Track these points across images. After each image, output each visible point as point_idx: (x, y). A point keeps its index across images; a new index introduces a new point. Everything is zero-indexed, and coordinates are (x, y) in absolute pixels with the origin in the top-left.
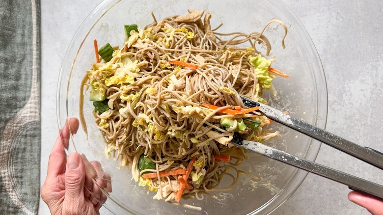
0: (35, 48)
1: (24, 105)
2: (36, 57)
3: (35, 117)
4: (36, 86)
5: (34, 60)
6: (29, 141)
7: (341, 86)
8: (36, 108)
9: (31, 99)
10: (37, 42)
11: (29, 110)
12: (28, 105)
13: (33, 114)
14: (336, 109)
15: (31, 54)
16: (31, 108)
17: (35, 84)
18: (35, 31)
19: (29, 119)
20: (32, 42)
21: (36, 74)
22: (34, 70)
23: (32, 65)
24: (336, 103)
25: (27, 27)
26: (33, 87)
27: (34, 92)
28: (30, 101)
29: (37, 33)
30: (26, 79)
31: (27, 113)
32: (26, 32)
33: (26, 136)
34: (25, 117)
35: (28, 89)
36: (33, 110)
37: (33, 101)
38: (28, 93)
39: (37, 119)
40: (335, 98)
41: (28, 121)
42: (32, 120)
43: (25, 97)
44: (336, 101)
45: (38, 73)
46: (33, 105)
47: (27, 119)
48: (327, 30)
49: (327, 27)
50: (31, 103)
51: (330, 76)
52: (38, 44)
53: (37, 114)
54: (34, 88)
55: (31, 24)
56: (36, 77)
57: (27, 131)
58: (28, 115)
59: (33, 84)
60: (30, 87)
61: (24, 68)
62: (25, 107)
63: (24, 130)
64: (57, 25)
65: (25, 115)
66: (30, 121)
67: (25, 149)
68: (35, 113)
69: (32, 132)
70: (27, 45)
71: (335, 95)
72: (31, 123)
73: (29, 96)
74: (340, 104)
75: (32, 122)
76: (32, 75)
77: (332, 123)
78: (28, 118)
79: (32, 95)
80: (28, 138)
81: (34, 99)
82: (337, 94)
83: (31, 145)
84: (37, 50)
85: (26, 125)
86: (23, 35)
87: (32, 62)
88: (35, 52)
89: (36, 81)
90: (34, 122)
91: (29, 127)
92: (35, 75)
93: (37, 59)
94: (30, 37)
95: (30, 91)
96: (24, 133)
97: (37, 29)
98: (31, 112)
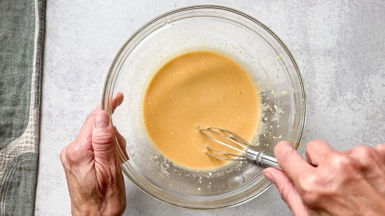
1: (21, 134)
2: (36, 79)
3: (31, 148)
4: (33, 113)
5: (33, 84)
6: (23, 175)
7: (359, 82)
8: (32, 138)
11: (25, 139)
12: (25, 135)
13: (29, 145)
14: (356, 108)
15: (30, 76)
16: (27, 137)
17: (33, 110)
19: (24, 151)
20: (32, 63)
22: (32, 95)
23: (30, 90)
24: (355, 102)
25: (29, 46)
26: (30, 114)
27: (31, 120)
28: (26, 131)
30: (25, 105)
31: (23, 143)
32: (28, 52)
33: (21, 168)
34: (19, 147)
35: (26, 116)
36: (29, 140)
37: (30, 129)
38: (25, 121)
39: (33, 151)
40: (354, 96)
42: (27, 152)
43: (23, 125)
44: (355, 99)
45: (35, 98)
46: (29, 135)
47: (21, 150)
50: (28, 132)
51: (347, 71)
53: (33, 145)
55: (32, 42)
56: (34, 102)
57: (21, 163)
58: (24, 145)
59: (30, 111)
60: (28, 114)
61: (23, 92)
62: (22, 136)
63: (18, 162)
65: (20, 145)
66: (25, 152)
67: (19, 183)
68: (31, 143)
69: (27, 165)
70: (27, 66)
71: (353, 92)
72: (26, 155)
73: (27, 124)
74: (359, 103)
75: (27, 153)
76: (30, 101)
77: (353, 124)
78: (23, 149)
79: (30, 123)
80: (23, 172)
81: (31, 127)
82: (355, 91)
83: (25, 180)
84: (36, 72)
85: (20, 156)
87: (30, 86)
88: (34, 75)
89: (33, 107)
90: (29, 153)
91: (24, 160)
92: (32, 101)
93: (37, 82)
94: (31, 59)
95: (28, 119)
96: (19, 166)
98: (27, 142)
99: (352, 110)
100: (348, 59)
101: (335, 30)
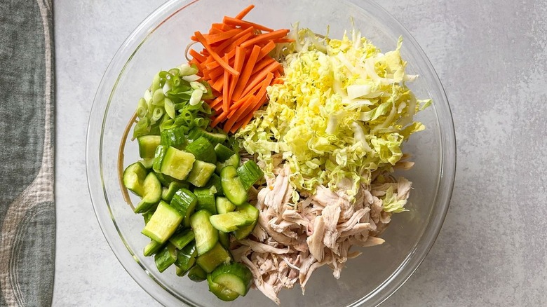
0: (48, 100)
1: (33, 180)
2: (49, 113)
3: (48, 196)
4: (49, 154)
5: (47, 117)
6: (40, 231)
7: (471, 120)
8: (49, 184)
9: (42, 172)
10: (51, 92)
11: (39, 186)
12: (38, 180)
13: (45, 192)
14: (467, 151)
15: (43, 109)
16: (42, 184)
17: (49, 150)
18: (48, 78)
19: (39, 200)
20: (44, 92)
21: (50, 136)
22: (46, 131)
23: (44, 124)
24: (467, 143)
25: (38, 71)
26: (45, 154)
27: (46, 162)
28: (40, 175)
29: (52, 80)
30: (36, 143)
31: (36, 192)
32: (36, 77)
33: (35, 223)
34: (33, 197)
35: (38, 157)
36: (45, 186)
37: (44, 174)
38: (37, 163)
39: (51, 199)
40: (465, 137)
41: (38, 202)
42: (43, 201)
43: (34, 169)
44: (466, 140)
45: (51, 134)
46: (44, 180)
47: (36, 200)
48: (446, 45)
49: (446, 42)
50: (42, 177)
52: (53, 95)
53: (51, 193)
54: (47, 156)
55: (43, 66)
56: (49, 140)
57: (36, 216)
58: (38, 193)
59: (45, 151)
60: (42, 155)
61: (32, 128)
62: (34, 182)
63: (32, 215)
64: (76, 64)
65: (34, 194)
66: (41, 202)
67: (33, 242)
68: (48, 190)
69: (44, 217)
70: (36, 96)
71: (464, 131)
72: (42, 205)
73: (39, 167)
74: (472, 144)
75: (43, 203)
76: (44, 138)
77: (464, 170)
78: (38, 198)
79: (44, 165)
80: (39, 226)
81: (47, 171)
82: (466, 130)
83: (42, 237)
84: (51, 104)
85: (35, 207)
86: (32, 82)
87: (43, 120)
88: (48, 106)
89: (49, 146)
90: (46, 203)
91: (40, 211)
92: (48, 138)
93: (51, 116)
94: (42, 85)
95: (41, 161)
96: (33, 220)
97: (52, 75)
98: (42, 190)
99: (463, 153)
100: (456, 92)
101: (441, 58)
